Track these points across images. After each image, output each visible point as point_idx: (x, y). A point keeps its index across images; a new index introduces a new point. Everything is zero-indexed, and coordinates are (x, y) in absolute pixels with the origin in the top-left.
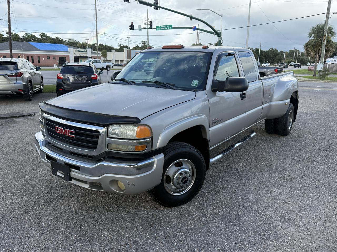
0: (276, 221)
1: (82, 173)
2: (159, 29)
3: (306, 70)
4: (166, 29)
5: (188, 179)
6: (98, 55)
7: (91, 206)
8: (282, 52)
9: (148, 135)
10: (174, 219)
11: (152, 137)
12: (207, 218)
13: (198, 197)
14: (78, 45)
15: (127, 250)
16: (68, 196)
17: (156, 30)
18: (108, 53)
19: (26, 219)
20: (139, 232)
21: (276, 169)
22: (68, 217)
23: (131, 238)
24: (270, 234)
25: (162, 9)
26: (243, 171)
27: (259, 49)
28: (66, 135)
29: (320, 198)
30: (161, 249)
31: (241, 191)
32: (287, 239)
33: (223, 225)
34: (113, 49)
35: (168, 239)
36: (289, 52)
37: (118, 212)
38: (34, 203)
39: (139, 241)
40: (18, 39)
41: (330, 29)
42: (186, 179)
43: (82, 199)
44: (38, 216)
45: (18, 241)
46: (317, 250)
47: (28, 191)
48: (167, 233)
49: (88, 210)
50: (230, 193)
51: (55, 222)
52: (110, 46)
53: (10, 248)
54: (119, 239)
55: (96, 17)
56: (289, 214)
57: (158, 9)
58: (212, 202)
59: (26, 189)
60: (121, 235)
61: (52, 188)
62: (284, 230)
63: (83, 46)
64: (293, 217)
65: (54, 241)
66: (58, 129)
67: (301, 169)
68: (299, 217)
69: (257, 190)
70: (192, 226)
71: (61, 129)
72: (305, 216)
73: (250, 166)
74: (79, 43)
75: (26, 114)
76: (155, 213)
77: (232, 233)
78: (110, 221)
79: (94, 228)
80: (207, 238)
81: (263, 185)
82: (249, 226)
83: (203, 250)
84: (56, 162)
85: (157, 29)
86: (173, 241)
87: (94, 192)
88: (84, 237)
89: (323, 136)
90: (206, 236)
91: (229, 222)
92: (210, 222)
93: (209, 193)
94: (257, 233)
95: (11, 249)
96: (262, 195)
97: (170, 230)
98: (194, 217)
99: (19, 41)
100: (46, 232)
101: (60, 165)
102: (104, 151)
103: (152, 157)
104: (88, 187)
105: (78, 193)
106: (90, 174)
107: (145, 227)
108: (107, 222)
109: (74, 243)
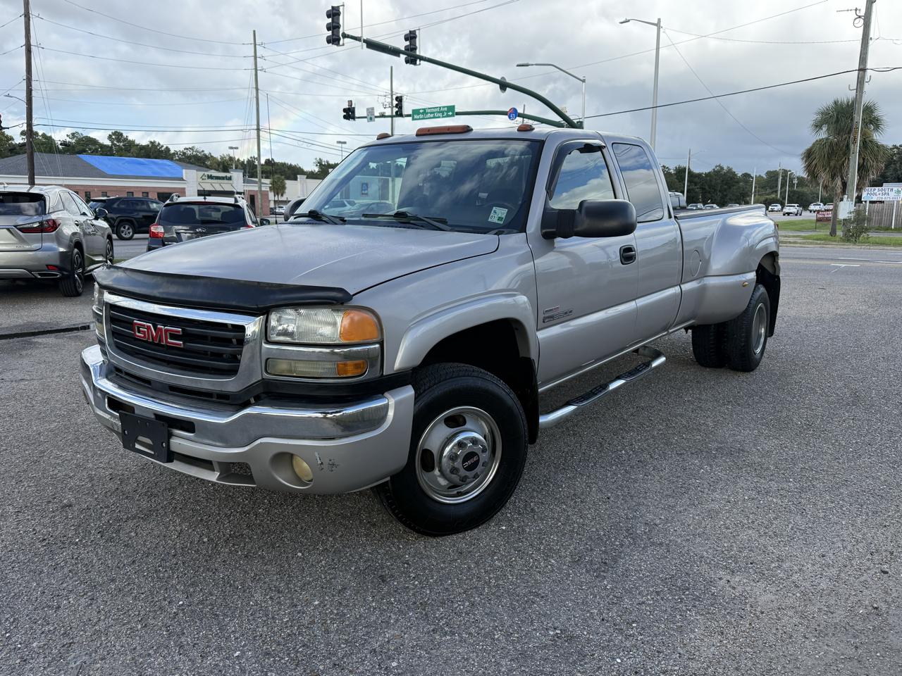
0: (713, 568)
1: (200, 440)
2: (421, 116)
3: (810, 221)
4: (439, 117)
5: (479, 460)
6: (260, 187)
7: (224, 535)
8: (747, 176)
9: (372, 333)
10: (444, 562)
11: (383, 342)
12: (531, 560)
13: (508, 511)
14: (208, 163)
15: (315, 636)
16: (166, 513)
17: (413, 119)
18: (288, 183)
19: (51, 565)
20: (348, 594)
21: (721, 448)
22: (162, 560)
23: (327, 609)
24: (697, 598)
25: (426, 63)
26: (631, 452)
27: (685, 169)
28: (160, 341)
29: (833, 515)
30: (405, 634)
31: (622, 499)
32: (741, 610)
33: (573, 577)
34: (300, 171)
35: (424, 610)
36: (764, 176)
37: (296, 549)
38: (75, 530)
39: (348, 615)
40: (50, 148)
41: (869, 110)
42: (475, 459)
43: (202, 520)
44: (82, 559)
45: (27, 615)
46: (819, 634)
47: (61, 501)
48: (424, 597)
49: (216, 544)
50: (594, 502)
51: (128, 572)
52: (293, 164)
53: (6, 633)
54: (296, 611)
55: (257, 89)
56: (750, 551)
57: (415, 64)
58: (546, 523)
59: (55, 498)
60: (300, 600)
61: (124, 494)
62: (734, 588)
63: (221, 166)
64: (759, 558)
65: (122, 616)
66: (139, 328)
67: (786, 447)
68: (776, 559)
69: (667, 495)
70: (490, 578)
71: (149, 328)
72: (791, 556)
73: (652, 440)
74: (212, 156)
75: (64, 325)
76: (394, 549)
77: (595, 597)
78: (273, 569)
79: (230, 586)
80: (529, 607)
81: (684, 486)
82: (641, 579)
83: (516, 635)
84: (132, 415)
85: (415, 117)
86: (437, 615)
88: (201, 606)
89: (848, 371)
90: (527, 602)
91: (587, 571)
92: (537, 570)
93: (538, 503)
94: (662, 595)
95: (7, 635)
96: (678, 508)
97: (430, 589)
98: (497, 560)
99: (53, 153)
100: (101, 595)
101: (144, 420)
102: (257, 378)
103: (383, 394)
104: (217, 479)
105: (192, 507)
106: (219, 441)
107: (365, 583)
108: (267, 571)
109: (176, 620)
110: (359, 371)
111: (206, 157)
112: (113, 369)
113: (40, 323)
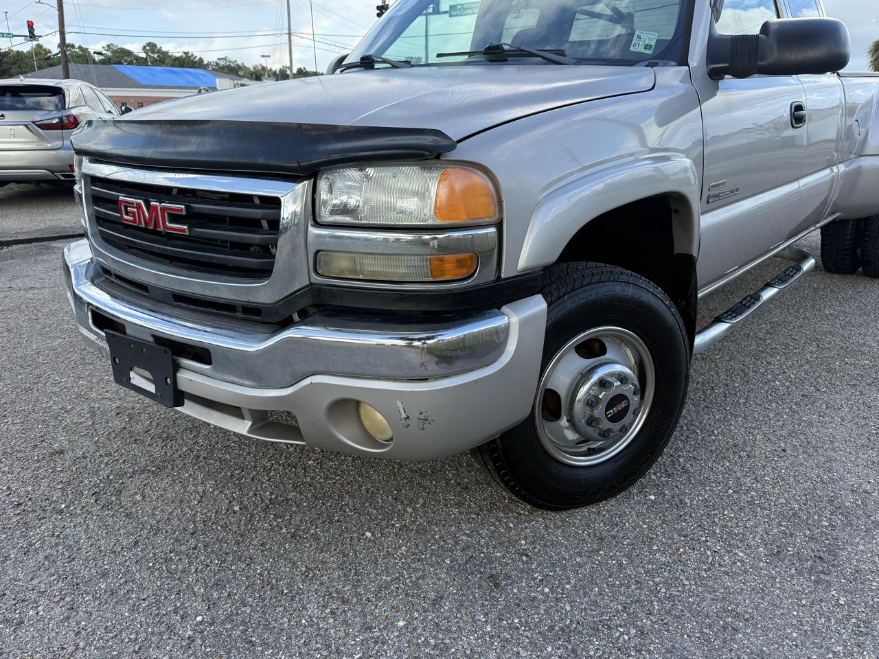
1: (220, 375)
2: (459, 12)
5: (628, 405)
7: (262, 501)
10: (580, 554)
11: (501, 223)
12: (709, 553)
13: (653, 473)
14: (241, 72)
16: (185, 464)
19: (22, 547)
20: (447, 608)
22: (176, 540)
23: (420, 636)
26: (788, 383)
28: (155, 226)
31: (804, 453)
33: (780, 582)
35: (569, 642)
37: (363, 525)
38: (63, 490)
39: (453, 650)
40: (84, 58)
42: (624, 404)
43: (232, 476)
44: (66, 537)
47: (50, 446)
48: (563, 617)
49: (252, 515)
50: (766, 457)
51: (126, 561)
54: (372, 638)
58: (710, 490)
59: (43, 441)
60: (375, 618)
61: (132, 436)
63: (254, 75)
65: (110, 643)
66: (126, 207)
70: (656, 584)
71: (139, 207)
73: (807, 367)
74: (245, 66)
76: (502, 530)
77: (828, 620)
78: (333, 559)
79: (272, 588)
80: (732, 639)
84: (124, 336)
87: (276, 450)
88: (229, 626)
90: (725, 628)
91: (799, 572)
92: (722, 569)
93: (688, 458)
97: (570, 603)
98: (658, 551)
99: (87, 63)
100: (87, 602)
101: (139, 345)
102: (301, 282)
103: (499, 309)
104: (249, 432)
105: (219, 455)
106: (248, 379)
107: (469, 588)
108: (323, 562)
109: (190, 652)
110: (464, 272)
111: (239, 68)
112: (100, 271)
113: (62, 227)
